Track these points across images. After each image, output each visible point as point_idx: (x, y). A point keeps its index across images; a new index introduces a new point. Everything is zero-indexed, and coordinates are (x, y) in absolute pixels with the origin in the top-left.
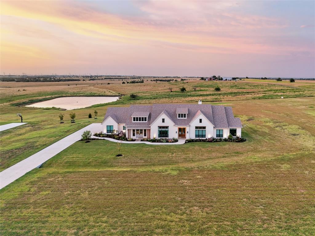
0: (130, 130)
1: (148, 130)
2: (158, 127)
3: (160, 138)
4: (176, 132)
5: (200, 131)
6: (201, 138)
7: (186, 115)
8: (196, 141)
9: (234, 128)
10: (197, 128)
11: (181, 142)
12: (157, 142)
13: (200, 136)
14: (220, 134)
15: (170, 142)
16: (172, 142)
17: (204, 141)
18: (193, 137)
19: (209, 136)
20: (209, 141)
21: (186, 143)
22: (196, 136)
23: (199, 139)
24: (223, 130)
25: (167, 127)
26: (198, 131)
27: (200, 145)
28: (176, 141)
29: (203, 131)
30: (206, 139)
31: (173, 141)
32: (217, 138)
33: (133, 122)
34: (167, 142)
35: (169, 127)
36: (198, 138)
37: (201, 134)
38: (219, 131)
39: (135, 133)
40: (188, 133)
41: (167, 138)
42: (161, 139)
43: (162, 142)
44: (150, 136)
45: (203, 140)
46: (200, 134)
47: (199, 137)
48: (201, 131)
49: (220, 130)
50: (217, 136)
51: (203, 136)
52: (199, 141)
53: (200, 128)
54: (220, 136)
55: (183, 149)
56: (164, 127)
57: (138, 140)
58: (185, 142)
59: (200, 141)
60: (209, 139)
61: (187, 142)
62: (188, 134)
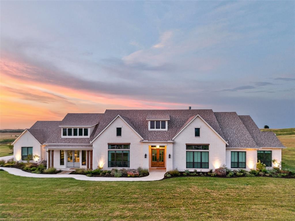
0: (53, 151)
1: (88, 151)
2: (107, 146)
3: (110, 169)
4: (146, 155)
5: (196, 154)
6: (199, 170)
7: (167, 123)
8: (189, 174)
9: (266, 149)
10: (189, 146)
11: (156, 176)
12: (102, 176)
13: (196, 165)
14: (240, 161)
15: (131, 177)
16: (136, 176)
17: (206, 174)
18: (182, 167)
19: (216, 164)
20: (217, 176)
21: (166, 177)
22: (188, 165)
23: (196, 172)
24: (245, 152)
25: (127, 146)
26: (192, 154)
27: (201, 183)
28: (145, 174)
29: (203, 154)
30: (211, 172)
31: (138, 173)
32: (233, 169)
33: (63, 137)
34: (125, 175)
35: (131, 146)
36: (192, 170)
37: (199, 161)
38: (236, 154)
39: (63, 159)
40: (170, 157)
41: (126, 168)
42: (113, 169)
43: (113, 176)
44: (91, 165)
45: (203, 173)
46: (196, 161)
47: (194, 167)
48: (199, 154)
49: (238, 152)
50: (233, 165)
51: (203, 165)
52: (195, 176)
53: (197, 147)
54: (240, 165)
55: (159, 191)
56: (119, 146)
57: (65, 172)
58: (163, 177)
59: (198, 174)
60: (216, 170)
61: (169, 176)
62: (171, 159)
